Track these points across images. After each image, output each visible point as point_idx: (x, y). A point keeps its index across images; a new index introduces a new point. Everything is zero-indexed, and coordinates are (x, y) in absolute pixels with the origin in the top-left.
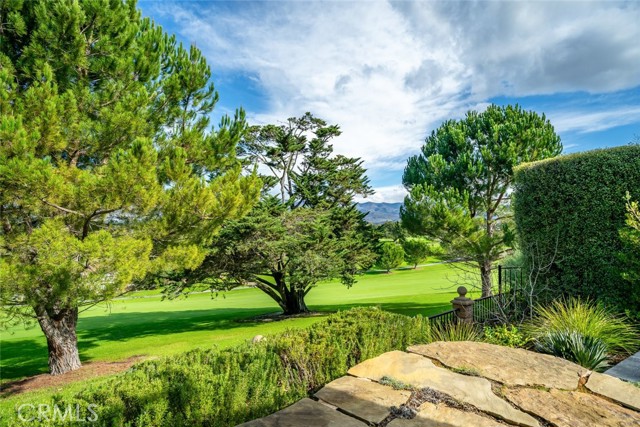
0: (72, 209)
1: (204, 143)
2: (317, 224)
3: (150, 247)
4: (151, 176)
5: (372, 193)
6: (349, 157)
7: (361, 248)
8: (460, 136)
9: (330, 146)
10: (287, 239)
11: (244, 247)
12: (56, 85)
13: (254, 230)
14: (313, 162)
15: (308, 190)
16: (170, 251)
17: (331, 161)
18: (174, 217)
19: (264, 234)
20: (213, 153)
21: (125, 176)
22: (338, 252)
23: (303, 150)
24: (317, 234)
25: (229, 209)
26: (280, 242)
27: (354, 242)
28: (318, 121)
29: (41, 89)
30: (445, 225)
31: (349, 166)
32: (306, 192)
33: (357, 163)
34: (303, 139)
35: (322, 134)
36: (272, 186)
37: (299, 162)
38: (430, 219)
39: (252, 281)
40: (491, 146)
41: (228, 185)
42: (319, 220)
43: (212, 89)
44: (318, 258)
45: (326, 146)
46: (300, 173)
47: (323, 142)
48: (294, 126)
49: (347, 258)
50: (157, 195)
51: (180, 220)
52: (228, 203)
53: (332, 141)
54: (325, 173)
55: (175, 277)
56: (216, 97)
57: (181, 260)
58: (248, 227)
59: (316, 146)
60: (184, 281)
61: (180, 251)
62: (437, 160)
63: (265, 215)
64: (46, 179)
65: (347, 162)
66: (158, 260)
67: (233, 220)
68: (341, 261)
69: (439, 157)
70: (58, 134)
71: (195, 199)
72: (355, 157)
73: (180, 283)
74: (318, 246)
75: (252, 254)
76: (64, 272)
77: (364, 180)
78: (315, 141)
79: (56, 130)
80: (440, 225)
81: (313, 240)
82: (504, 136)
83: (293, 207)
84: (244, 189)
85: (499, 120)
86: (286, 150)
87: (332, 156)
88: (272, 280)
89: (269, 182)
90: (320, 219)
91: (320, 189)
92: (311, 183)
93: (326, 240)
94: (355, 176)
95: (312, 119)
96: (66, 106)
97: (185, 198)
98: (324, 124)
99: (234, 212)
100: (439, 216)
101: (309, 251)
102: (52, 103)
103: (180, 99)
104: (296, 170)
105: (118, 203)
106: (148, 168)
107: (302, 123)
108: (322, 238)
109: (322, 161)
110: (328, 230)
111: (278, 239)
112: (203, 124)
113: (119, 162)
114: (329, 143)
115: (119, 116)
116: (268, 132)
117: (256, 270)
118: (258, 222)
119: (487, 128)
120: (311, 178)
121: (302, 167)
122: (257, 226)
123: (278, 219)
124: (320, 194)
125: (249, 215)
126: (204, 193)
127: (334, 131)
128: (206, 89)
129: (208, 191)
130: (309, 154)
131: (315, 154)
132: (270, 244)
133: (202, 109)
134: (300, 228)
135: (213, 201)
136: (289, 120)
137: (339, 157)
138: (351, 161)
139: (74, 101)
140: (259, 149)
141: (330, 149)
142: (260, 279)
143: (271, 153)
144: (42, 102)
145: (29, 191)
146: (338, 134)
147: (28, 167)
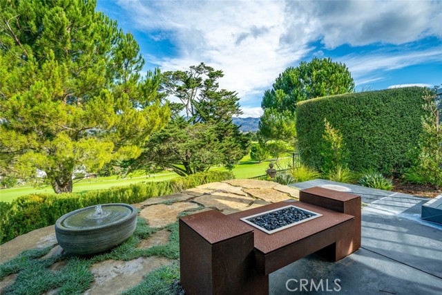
0: (72, 127)
1: (138, 88)
2: (207, 133)
3: (113, 146)
4: (110, 110)
5: (242, 113)
6: (228, 91)
7: (234, 147)
8: (295, 79)
9: (217, 84)
10: (190, 142)
11: (164, 147)
12: (57, 61)
13: (169, 137)
14: (206, 94)
15: (203, 112)
16: (122, 149)
17: (218, 93)
18: (123, 131)
19: (175, 139)
20: (143, 94)
21: (98, 110)
22: (220, 149)
23: (200, 86)
24: (206, 139)
25: (153, 126)
26: (185, 144)
27: (230, 143)
28: (208, 68)
29: (50, 64)
30: (283, 133)
31: (229, 96)
33: (234, 94)
34: (200, 79)
35: (212, 75)
36: (181, 109)
37: (198, 94)
38: (275, 129)
39: (170, 168)
40: (311, 86)
41: (152, 112)
42: (208, 131)
43: (141, 58)
44: (207, 153)
45: (214, 84)
46: (198, 101)
47: (212, 81)
48: (194, 71)
49: (226, 153)
50: (113, 119)
51: (127, 132)
52: (152, 123)
53: (218, 80)
54: (213, 101)
55: (124, 165)
56: (143, 62)
57: (129, 153)
58: (166, 136)
59: (208, 84)
60: (130, 167)
61: (128, 149)
62: (280, 94)
63: (176, 128)
64: (58, 112)
65: (227, 94)
66: (117, 154)
67: (156, 132)
68: (222, 154)
69: (281, 91)
70: (60, 88)
71: (135, 121)
72: (232, 91)
73: (127, 169)
74: (208, 146)
75: (169, 152)
76: (71, 159)
77: (237, 105)
78: (207, 81)
79: (58, 85)
80: (280, 133)
81: (205, 143)
82: (319, 79)
83: (194, 122)
84: (161, 115)
85: (317, 68)
86: (188, 88)
87: (218, 90)
88: (183, 167)
89: (179, 107)
90: (209, 129)
91: (211, 111)
92: (206, 107)
93: (212, 142)
94: (232, 102)
95: (205, 67)
96: (63, 72)
97: (129, 121)
98: (212, 69)
99: (156, 127)
100: (279, 127)
101: (202, 149)
102: (56, 71)
103: (123, 65)
104: (196, 99)
105: (95, 123)
106: (109, 105)
107: (198, 69)
108: (209, 142)
109: (212, 93)
110: (214, 136)
111: (184, 142)
112: (137, 77)
113: (95, 103)
114: (216, 82)
115: (90, 75)
116: (177, 75)
117: (172, 160)
118: (171, 132)
120: (205, 104)
121: (200, 97)
122: (171, 134)
123: (183, 130)
124: (211, 114)
125: (166, 128)
126: (139, 118)
127: (219, 74)
128: (138, 58)
129: (140, 115)
130: (204, 89)
131: (207, 89)
132: (179, 145)
133: (135, 69)
134: (197, 135)
135: (144, 121)
136: (191, 67)
137: (224, 90)
138: (230, 93)
140: (173, 86)
141: (217, 86)
143: (180, 89)
144: (51, 71)
145: (50, 119)
146: (222, 76)
147: (49, 107)
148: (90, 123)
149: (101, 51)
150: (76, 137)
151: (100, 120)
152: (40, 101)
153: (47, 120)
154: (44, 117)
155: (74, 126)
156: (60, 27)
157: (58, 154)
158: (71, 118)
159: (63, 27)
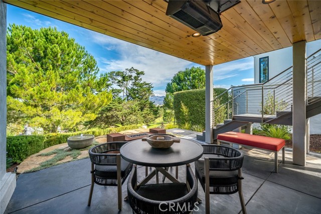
1: (95, 83)
2: (134, 106)
3: (82, 114)
4: (81, 95)
6: (147, 83)
7: (149, 114)
8: (182, 78)
10: (124, 111)
11: (109, 114)
12: (53, 71)
13: (112, 108)
14: (134, 84)
15: (133, 94)
16: (86, 115)
17: (142, 84)
18: (87, 105)
19: (116, 110)
20: (98, 86)
21: (74, 95)
22: (141, 115)
23: (132, 79)
24: (134, 109)
25: (103, 103)
27: (147, 112)
28: (136, 70)
29: (50, 72)
31: (148, 86)
32: (132, 95)
33: (150, 85)
34: (131, 76)
35: (138, 74)
36: (120, 92)
37: (130, 84)
41: (103, 96)
43: (97, 68)
44: (134, 117)
45: (139, 79)
47: (138, 77)
48: (128, 72)
49: (144, 117)
50: (82, 100)
51: (89, 106)
52: (103, 102)
53: (141, 76)
54: (139, 88)
55: (86, 124)
56: (99, 70)
57: (89, 118)
58: (110, 108)
60: (89, 125)
61: (89, 115)
63: (116, 104)
65: (146, 84)
66: (83, 118)
67: (105, 106)
68: (142, 118)
69: (175, 84)
71: (93, 101)
72: (149, 83)
73: (88, 126)
74: (134, 113)
75: (113, 117)
76: (59, 120)
77: (152, 91)
78: (135, 77)
81: (132, 111)
82: (194, 78)
83: (128, 100)
84: (107, 97)
86: (124, 81)
87: (142, 82)
89: (119, 91)
90: (135, 104)
91: (137, 94)
92: (134, 92)
93: (137, 111)
94: (149, 88)
95: (134, 69)
96: (56, 76)
97: (90, 100)
98: (138, 71)
99: (104, 104)
101: (131, 115)
102: (53, 75)
103: (88, 72)
104: (129, 87)
105: (72, 102)
106: (80, 93)
107: (130, 70)
108: (135, 111)
109: (138, 84)
110: (137, 108)
111: (121, 111)
112: (95, 78)
114: (140, 77)
115: (70, 77)
116: (118, 74)
117: (114, 122)
118: (114, 106)
120: (134, 90)
121: (131, 86)
122: (113, 107)
123: (121, 105)
125: (111, 103)
127: (142, 73)
128: (96, 68)
129: (96, 98)
130: (133, 81)
131: (135, 81)
132: (118, 113)
133: (94, 74)
134: (128, 108)
135: (98, 101)
136: (126, 69)
137: (144, 82)
138: (148, 84)
140: (116, 80)
141: (141, 80)
143: (119, 81)
144: (50, 76)
145: (49, 100)
146: (144, 74)
147: (49, 94)
148: (70, 102)
149: (76, 64)
150: (61, 109)
151: (74, 100)
152: (45, 91)
153: (47, 100)
154: (46, 99)
155: (62, 103)
156: (56, 54)
157: (52, 118)
158: (60, 99)
159: (57, 54)
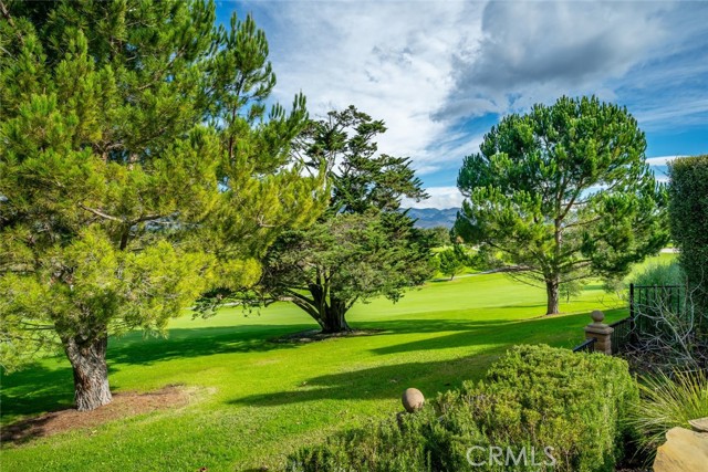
0: (115, 215)
1: (257, 136)
2: (369, 232)
5: (426, 197)
6: (396, 156)
7: (418, 259)
8: (527, 135)
9: (374, 145)
11: (289, 258)
12: (92, 58)
14: (354, 162)
17: (374, 161)
19: (312, 244)
21: (182, 173)
22: (393, 264)
23: (343, 149)
24: (372, 243)
25: (297, 215)
26: (328, 253)
27: (409, 253)
28: (362, 115)
29: (75, 63)
30: (514, 233)
31: (395, 167)
32: (348, 195)
33: (405, 163)
34: (345, 135)
35: (364, 130)
38: (495, 226)
39: (287, 296)
40: (566, 144)
42: (372, 228)
43: (269, 70)
44: (371, 272)
45: (369, 144)
46: (340, 174)
47: (365, 140)
48: (335, 121)
50: (214, 197)
53: (375, 138)
54: (369, 175)
56: (274, 80)
57: (237, 276)
59: (357, 144)
60: (219, 297)
61: (237, 265)
62: (501, 161)
64: (86, 176)
65: (393, 162)
69: (504, 155)
70: (94, 121)
72: (403, 157)
74: (373, 257)
76: (111, 295)
77: (415, 182)
78: (357, 138)
79: (92, 116)
80: (508, 233)
81: (367, 250)
85: (573, 114)
86: (329, 148)
87: (376, 155)
88: (309, 295)
90: (371, 225)
91: (363, 193)
92: (353, 186)
93: (382, 250)
94: (402, 177)
95: (355, 114)
96: (104, 86)
98: (368, 118)
99: (301, 218)
100: (507, 224)
101: (362, 263)
104: (335, 170)
106: (209, 163)
107: (343, 118)
108: (377, 248)
109: (366, 161)
112: (258, 113)
113: (176, 155)
114: (373, 141)
118: (306, 230)
119: (559, 122)
120: (353, 180)
121: (343, 168)
122: (305, 234)
123: (325, 227)
127: (379, 127)
128: (263, 70)
130: (350, 153)
131: (356, 154)
133: (256, 94)
135: (277, 206)
136: (329, 114)
137: (384, 156)
138: (400, 160)
139: (113, 80)
141: (374, 147)
142: (296, 295)
143: (312, 151)
144: (76, 81)
145: (64, 192)
146: (383, 130)
147: (66, 161)
148: (162, 204)
150: (122, 238)
151: (184, 198)
152: (44, 145)
153: (55, 194)
154: (49, 186)
155: (124, 210)
157: (78, 276)
158: (117, 191)
